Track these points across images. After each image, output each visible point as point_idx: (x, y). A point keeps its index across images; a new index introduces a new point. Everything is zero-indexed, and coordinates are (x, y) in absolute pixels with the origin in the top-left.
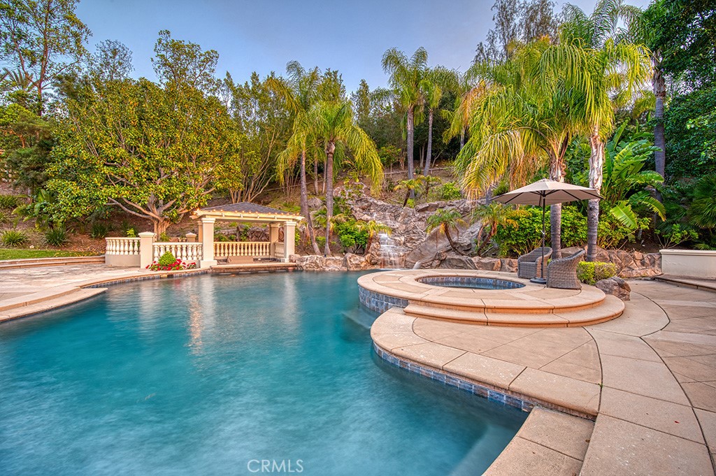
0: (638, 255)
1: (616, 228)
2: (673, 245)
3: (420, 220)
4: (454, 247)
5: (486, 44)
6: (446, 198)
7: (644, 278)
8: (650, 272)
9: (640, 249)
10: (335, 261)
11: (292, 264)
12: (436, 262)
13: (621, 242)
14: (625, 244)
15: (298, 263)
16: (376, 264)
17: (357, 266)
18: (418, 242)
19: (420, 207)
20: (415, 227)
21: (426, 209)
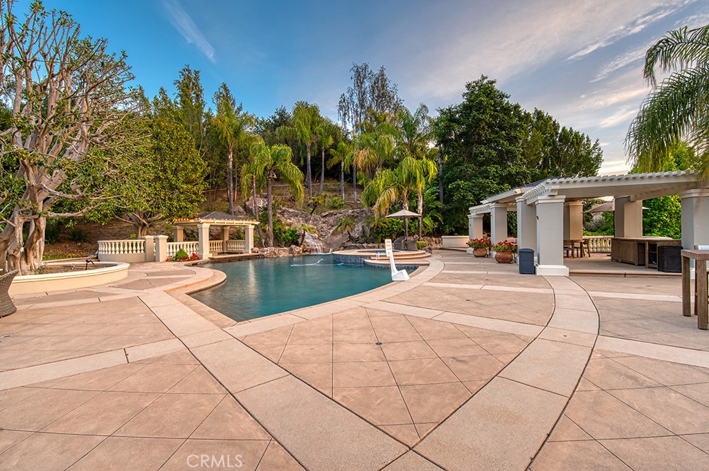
0: (434, 239)
1: (426, 227)
2: (446, 234)
3: (324, 223)
4: (351, 239)
5: (347, 95)
6: (335, 208)
7: (436, 249)
8: (438, 247)
9: (435, 237)
10: (284, 251)
11: (254, 254)
12: (342, 248)
13: (428, 233)
14: (429, 235)
15: (260, 253)
16: (306, 251)
17: (299, 252)
18: (326, 237)
19: (324, 214)
20: (322, 228)
21: (327, 216)
